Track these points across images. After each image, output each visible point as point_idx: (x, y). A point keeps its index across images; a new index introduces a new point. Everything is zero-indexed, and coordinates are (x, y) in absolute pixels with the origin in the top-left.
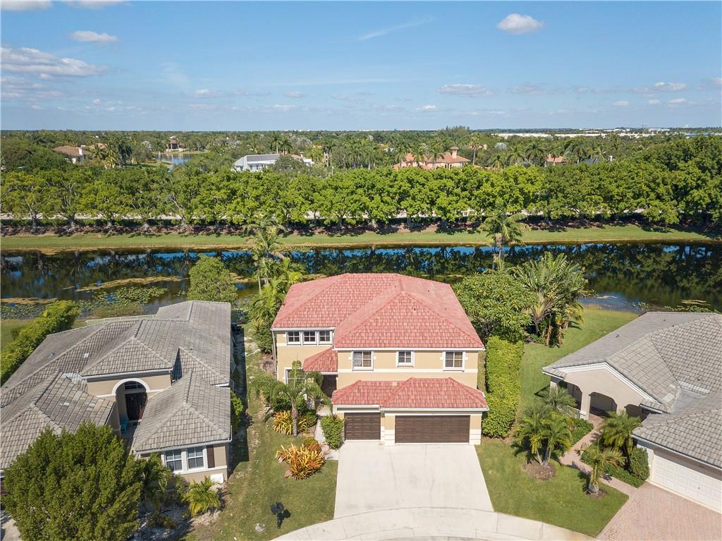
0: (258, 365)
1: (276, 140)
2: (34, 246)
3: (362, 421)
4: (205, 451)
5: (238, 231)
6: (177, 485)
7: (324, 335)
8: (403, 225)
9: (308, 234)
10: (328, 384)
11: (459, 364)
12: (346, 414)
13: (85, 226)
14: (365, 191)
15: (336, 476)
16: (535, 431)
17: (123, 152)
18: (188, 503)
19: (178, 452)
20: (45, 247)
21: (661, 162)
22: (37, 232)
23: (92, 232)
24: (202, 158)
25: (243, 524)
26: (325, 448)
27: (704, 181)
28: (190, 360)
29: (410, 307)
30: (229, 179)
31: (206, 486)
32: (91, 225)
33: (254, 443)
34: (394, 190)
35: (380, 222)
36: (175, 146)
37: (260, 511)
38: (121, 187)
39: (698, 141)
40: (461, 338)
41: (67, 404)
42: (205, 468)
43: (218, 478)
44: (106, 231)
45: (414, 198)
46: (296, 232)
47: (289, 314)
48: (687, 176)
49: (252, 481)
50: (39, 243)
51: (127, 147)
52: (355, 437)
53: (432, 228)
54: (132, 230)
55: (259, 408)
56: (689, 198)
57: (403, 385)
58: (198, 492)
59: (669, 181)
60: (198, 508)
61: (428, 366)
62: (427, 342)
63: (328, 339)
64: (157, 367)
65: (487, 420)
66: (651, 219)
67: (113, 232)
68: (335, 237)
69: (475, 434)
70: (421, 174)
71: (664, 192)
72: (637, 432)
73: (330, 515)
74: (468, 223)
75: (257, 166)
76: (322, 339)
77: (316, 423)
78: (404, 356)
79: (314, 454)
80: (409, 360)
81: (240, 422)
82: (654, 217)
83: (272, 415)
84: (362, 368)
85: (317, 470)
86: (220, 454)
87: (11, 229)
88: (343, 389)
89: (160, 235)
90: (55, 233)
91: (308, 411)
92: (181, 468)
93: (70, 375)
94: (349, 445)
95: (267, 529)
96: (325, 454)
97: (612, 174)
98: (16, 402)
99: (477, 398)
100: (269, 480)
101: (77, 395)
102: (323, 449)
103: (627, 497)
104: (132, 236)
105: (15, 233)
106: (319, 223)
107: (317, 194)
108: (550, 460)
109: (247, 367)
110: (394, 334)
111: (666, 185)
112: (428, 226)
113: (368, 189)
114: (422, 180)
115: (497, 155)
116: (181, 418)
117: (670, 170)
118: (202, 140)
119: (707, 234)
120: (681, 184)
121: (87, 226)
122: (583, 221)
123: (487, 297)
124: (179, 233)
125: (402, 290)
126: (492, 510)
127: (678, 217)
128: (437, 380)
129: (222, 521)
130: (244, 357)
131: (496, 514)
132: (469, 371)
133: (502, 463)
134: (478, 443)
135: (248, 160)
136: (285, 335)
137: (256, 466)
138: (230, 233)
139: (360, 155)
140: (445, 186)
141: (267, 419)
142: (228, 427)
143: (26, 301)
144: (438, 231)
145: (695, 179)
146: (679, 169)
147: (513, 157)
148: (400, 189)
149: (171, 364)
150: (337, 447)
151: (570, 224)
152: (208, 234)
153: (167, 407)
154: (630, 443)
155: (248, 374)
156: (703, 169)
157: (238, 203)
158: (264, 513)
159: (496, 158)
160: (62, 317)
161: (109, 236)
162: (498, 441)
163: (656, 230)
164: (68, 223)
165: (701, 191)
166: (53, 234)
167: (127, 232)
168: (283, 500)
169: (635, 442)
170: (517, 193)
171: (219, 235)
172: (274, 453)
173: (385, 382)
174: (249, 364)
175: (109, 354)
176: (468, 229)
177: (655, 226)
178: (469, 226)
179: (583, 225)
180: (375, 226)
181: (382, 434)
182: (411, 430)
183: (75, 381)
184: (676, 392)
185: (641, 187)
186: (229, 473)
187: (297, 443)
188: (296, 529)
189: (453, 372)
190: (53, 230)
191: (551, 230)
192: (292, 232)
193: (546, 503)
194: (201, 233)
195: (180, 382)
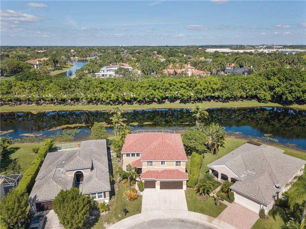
0: (116, 162)
1: (117, 58)
2: (29, 110)
3: (150, 183)
4: (103, 193)
5: (104, 103)
6: (96, 203)
7: (138, 155)
8: (167, 100)
9: (131, 104)
10: (139, 171)
11: (180, 165)
12: (145, 181)
13: (46, 101)
14: (152, 88)
15: (142, 200)
16: (201, 187)
17: (55, 62)
18: (99, 209)
19: (95, 194)
20: (33, 110)
21: (265, 77)
22: (29, 104)
23: (49, 103)
24: (87, 66)
25: (115, 215)
26: (139, 191)
27: (280, 85)
28: (96, 163)
29: (165, 146)
30: (101, 83)
31: (104, 204)
32: (49, 101)
33: (116, 190)
34: (164, 87)
35: (158, 99)
36: (74, 56)
37: (120, 211)
38: (60, 87)
39: (279, 69)
40: (180, 157)
41: (60, 179)
42: (103, 198)
43: (107, 201)
44: (55, 103)
45: (171, 91)
46: (126, 103)
47: (127, 148)
48: (274, 82)
49: (117, 202)
50: (30, 108)
51: (56, 60)
52: (148, 188)
53: (178, 101)
54: (64, 102)
55: (118, 178)
56: (275, 91)
57: (162, 172)
58: (102, 206)
59: (267, 84)
60: (102, 210)
61: (171, 166)
62: (170, 158)
63: (139, 156)
64: (86, 167)
65: (188, 182)
66: (261, 98)
67: (57, 104)
68: (141, 105)
69: (185, 187)
70: (174, 81)
71: (266, 88)
72: (231, 187)
73: (140, 212)
74: (192, 99)
75: (110, 70)
76: (137, 156)
77: (135, 183)
78: (163, 163)
79: (135, 194)
80: (164, 164)
81: (112, 183)
82: (262, 98)
83: (122, 180)
84: (150, 166)
85: (136, 198)
86: (107, 194)
87: (19, 103)
88: (144, 173)
89: (75, 105)
90: (36, 104)
91: (133, 179)
92: (96, 198)
93: (59, 169)
94: (146, 190)
95: (122, 216)
96: (139, 193)
97: (246, 81)
98: (45, 178)
99: (185, 176)
100: (122, 201)
101: (63, 176)
102: (138, 192)
103: (227, 206)
104: (65, 105)
105: (20, 104)
106: (135, 99)
107: (134, 89)
108: (206, 195)
109: (112, 162)
110: (160, 156)
111: (267, 85)
112: (176, 100)
113: (154, 87)
114: (174, 83)
115: (206, 66)
116: (95, 183)
117: (268, 80)
118: (85, 53)
119: (282, 104)
120: (272, 85)
121: (47, 101)
122: (235, 99)
123: (192, 139)
124: (82, 104)
125: (163, 140)
126: (188, 210)
127: (271, 98)
128: (173, 170)
129: (109, 214)
130: (111, 159)
131: (188, 211)
132: (182, 167)
133: (192, 196)
134: (186, 189)
135: (106, 68)
136: (125, 155)
137: (118, 197)
138: (101, 104)
139: (151, 67)
140: (183, 86)
141: (120, 181)
142: (109, 186)
143: (32, 135)
144: (180, 103)
145: (277, 84)
146: (271, 79)
147: (212, 68)
148: (166, 87)
149: (91, 166)
150: (142, 191)
151: (231, 99)
152: (93, 104)
153: (90, 179)
154: (229, 190)
155: (113, 165)
156: (280, 80)
157: (104, 93)
158: (121, 212)
159: (205, 68)
160: (50, 145)
161: (56, 105)
162: (192, 189)
163: (263, 102)
164: (40, 100)
165: (279, 88)
166: (35, 105)
167: (63, 103)
168: (126, 208)
169: (231, 190)
170: (210, 89)
171: (97, 104)
172: (123, 193)
173: (157, 171)
174: (113, 161)
175: (72, 162)
176: (192, 102)
177: (263, 101)
178: (192, 100)
179: (236, 100)
180: (157, 100)
181: (156, 187)
182: (165, 186)
183: (61, 171)
184: (245, 174)
185: (257, 86)
186: (110, 199)
187: (130, 189)
188: (130, 216)
189: (178, 167)
190: (35, 103)
191: (223, 102)
192: (125, 103)
193: (203, 208)
194: (90, 104)
195: (93, 171)
